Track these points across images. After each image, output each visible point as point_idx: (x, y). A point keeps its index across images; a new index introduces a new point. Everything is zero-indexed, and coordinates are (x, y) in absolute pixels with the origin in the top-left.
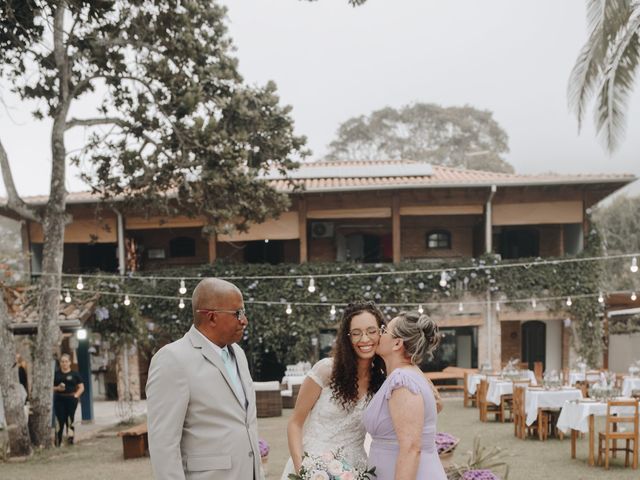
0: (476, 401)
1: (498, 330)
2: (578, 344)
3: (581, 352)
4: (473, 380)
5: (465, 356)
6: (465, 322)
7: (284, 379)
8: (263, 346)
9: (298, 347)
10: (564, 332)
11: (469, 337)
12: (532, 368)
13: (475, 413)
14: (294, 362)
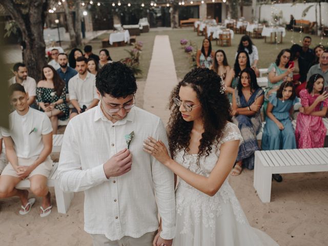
0: (197, 30)
1: (205, 7)
2: (231, 10)
3: (231, 13)
4: (197, 23)
5: (196, 15)
6: (196, 4)
7: (139, 23)
8: (131, 13)
9: (143, 13)
10: (227, 6)
11: (197, 9)
12: (215, 19)
13: (196, 33)
14: (142, 18)
